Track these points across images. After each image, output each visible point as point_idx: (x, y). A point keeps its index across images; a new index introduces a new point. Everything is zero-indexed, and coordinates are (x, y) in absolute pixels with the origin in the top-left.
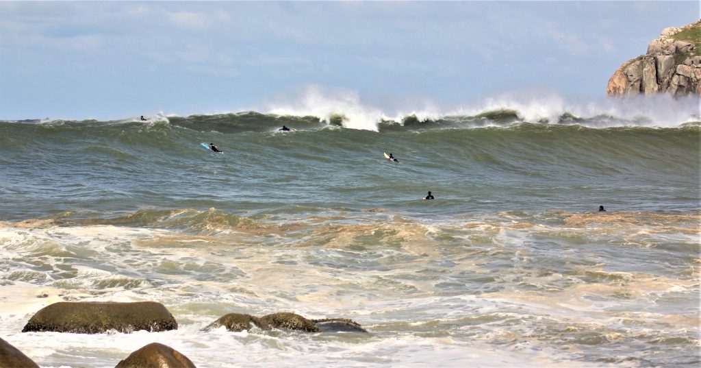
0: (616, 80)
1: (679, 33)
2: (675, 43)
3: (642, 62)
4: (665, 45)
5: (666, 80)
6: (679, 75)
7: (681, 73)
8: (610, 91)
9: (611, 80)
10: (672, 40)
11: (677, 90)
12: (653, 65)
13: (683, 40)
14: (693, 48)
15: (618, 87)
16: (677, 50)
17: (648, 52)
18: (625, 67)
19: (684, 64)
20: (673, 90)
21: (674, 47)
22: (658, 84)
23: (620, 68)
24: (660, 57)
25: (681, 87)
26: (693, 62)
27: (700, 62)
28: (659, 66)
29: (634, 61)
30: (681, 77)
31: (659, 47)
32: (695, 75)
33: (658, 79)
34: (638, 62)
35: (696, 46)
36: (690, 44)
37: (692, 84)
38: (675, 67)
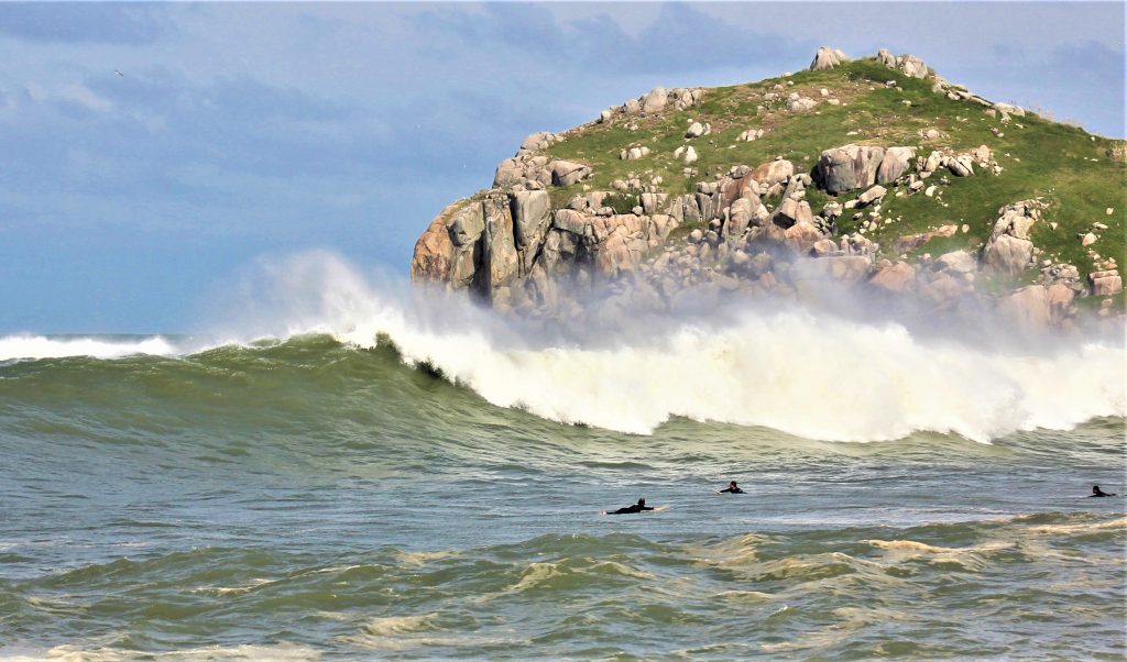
0: (431, 243)
1: (557, 143)
2: (551, 165)
3: (484, 205)
4: (530, 171)
5: (533, 242)
6: (560, 230)
7: (564, 227)
8: (419, 265)
9: (421, 242)
10: (544, 159)
11: (558, 261)
12: (507, 211)
13: (566, 159)
14: (587, 175)
15: (436, 257)
16: (556, 179)
17: (496, 184)
18: (450, 216)
19: (570, 207)
20: (548, 261)
21: (550, 174)
22: (518, 250)
23: (438, 218)
24: (521, 194)
25: (564, 255)
26: (588, 205)
27: (604, 204)
28: (520, 212)
29: (467, 203)
30: (564, 234)
31: (517, 174)
32: (593, 230)
33: (518, 240)
34: (476, 205)
35: (593, 171)
36: (581, 166)
37: (588, 249)
38: (552, 214)
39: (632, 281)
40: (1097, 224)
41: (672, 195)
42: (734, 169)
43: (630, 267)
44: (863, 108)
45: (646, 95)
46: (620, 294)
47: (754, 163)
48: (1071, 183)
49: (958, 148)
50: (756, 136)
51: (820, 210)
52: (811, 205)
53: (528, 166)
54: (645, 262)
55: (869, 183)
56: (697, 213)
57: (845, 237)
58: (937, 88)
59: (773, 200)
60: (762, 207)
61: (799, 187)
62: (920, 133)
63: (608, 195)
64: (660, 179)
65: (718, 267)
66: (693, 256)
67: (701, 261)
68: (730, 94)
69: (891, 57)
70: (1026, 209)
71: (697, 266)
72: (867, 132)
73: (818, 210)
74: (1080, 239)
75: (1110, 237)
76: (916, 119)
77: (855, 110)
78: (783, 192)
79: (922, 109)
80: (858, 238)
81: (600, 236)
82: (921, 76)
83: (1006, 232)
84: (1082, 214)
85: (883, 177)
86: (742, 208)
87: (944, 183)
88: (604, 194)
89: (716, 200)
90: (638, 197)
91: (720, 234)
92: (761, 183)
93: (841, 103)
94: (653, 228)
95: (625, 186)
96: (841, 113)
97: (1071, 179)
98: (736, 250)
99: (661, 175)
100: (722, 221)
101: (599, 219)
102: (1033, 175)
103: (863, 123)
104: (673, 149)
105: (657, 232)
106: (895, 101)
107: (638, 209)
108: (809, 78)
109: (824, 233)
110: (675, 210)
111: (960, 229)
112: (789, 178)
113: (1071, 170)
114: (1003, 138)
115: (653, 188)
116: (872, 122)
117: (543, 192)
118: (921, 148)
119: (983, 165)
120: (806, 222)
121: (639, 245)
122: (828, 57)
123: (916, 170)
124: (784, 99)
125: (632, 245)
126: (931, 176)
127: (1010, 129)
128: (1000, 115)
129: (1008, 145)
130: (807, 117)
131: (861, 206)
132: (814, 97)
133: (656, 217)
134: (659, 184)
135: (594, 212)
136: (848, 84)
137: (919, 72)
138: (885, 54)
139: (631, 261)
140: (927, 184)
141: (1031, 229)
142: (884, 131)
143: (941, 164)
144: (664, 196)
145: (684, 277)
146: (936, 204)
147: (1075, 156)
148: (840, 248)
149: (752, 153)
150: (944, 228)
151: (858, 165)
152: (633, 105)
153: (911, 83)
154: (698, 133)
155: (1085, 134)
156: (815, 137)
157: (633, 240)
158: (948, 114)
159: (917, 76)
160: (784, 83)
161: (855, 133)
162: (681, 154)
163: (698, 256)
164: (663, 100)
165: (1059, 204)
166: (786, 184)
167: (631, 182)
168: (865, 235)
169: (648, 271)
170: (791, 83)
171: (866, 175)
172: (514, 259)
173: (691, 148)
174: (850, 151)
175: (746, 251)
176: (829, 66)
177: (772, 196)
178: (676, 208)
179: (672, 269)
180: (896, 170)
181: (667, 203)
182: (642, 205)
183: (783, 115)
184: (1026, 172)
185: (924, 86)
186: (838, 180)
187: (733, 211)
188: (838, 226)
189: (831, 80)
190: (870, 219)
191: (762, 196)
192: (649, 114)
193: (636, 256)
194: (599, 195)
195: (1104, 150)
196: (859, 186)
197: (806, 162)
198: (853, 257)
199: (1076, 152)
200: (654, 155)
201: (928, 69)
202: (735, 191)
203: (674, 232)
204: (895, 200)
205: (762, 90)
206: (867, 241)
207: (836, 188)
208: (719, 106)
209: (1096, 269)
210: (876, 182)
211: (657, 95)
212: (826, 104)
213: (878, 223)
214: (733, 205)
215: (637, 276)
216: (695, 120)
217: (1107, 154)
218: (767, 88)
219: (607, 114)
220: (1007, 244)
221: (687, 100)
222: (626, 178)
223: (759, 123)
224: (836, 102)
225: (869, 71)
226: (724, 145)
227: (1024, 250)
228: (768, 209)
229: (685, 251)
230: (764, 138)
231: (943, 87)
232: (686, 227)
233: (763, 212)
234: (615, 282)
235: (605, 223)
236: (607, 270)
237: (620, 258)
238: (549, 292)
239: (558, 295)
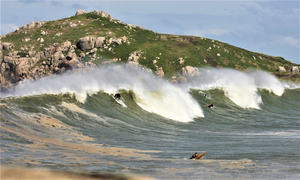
1: (4, 38)
2: (2, 44)
6: (5, 62)
7: (6, 61)
11: (5, 71)
13: (7, 42)
14: (13, 46)
16: (4, 48)
19: (8, 56)
20: (2, 71)
21: (2, 46)
25: (7, 69)
26: (13, 55)
27: (18, 55)
30: (7, 63)
32: (15, 62)
35: (14, 45)
36: (11, 44)
37: (13, 67)
38: (3, 58)
39: (26, 76)
40: (157, 58)
41: (37, 52)
42: (54, 44)
43: (26, 72)
44: (90, 26)
45: (29, 24)
46: (23, 80)
47: (60, 42)
48: (150, 46)
49: (117, 37)
50: (60, 35)
51: (79, 55)
52: (76, 54)
54: (30, 71)
55: (93, 47)
56: (44, 57)
57: (86, 63)
58: (111, 20)
59: (66, 53)
60: (63, 55)
61: (73, 49)
62: (107, 33)
63: (19, 52)
64: (33, 47)
65: (51, 72)
66: (43, 69)
67: (46, 70)
68: (53, 23)
69: (98, 12)
70: (137, 54)
71: (44, 72)
72: (92, 33)
73: (78, 55)
74: (152, 62)
75: (161, 61)
76: (105, 29)
77: (88, 27)
78: (68, 50)
79: (107, 26)
80: (90, 63)
81: (17, 63)
82: (106, 17)
83: (132, 60)
84: (153, 55)
85: (96, 46)
86: (57, 55)
87: (114, 47)
89: (49, 53)
90: (27, 53)
91: (51, 62)
92: (62, 48)
93: (84, 24)
94: (32, 61)
95: (23, 49)
96: (84, 28)
97: (149, 45)
98: (55, 67)
99: (34, 46)
100: (51, 59)
101: (16, 59)
102: (139, 44)
103: (90, 30)
104: (37, 39)
105: (33, 62)
106: (100, 24)
107: (27, 56)
108: (75, 18)
109: (80, 62)
110: (38, 56)
111: (118, 60)
112: (70, 46)
113: (149, 43)
114: (130, 34)
115: (32, 50)
116: (93, 30)
118: (107, 37)
119: (124, 42)
120: (75, 59)
121: (28, 66)
122: (80, 12)
123: (106, 43)
124: (68, 24)
125: (26, 66)
126: (110, 45)
127: (132, 31)
128: (129, 27)
129: (131, 36)
130: (75, 29)
131: (90, 54)
132: (76, 23)
133: (33, 58)
134: (33, 49)
135: (15, 57)
136: (86, 19)
137: (106, 16)
138: (96, 11)
139: (26, 71)
140: (109, 47)
141: (138, 60)
142: (96, 33)
143: (113, 41)
144: (35, 52)
145: (41, 75)
146: (112, 53)
147: (150, 39)
148: (85, 66)
149: (59, 40)
150: (114, 60)
151: (89, 42)
152: (25, 27)
153: (104, 19)
154: (44, 34)
155: (153, 32)
156: (77, 35)
157: (26, 65)
158: (115, 27)
159: (105, 17)
160: (68, 20)
161: (88, 33)
162: (39, 40)
163: (45, 69)
164: (34, 25)
165: (146, 52)
166: (69, 48)
167: (25, 48)
168: (92, 62)
169: (30, 73)
170: (70, 19)
171: (92, 45)
173: (42, 38)
174: (87, 38)
175: (58, 67)
176: (81, 15)
177: (65, 51)
178: (38, 55)
179: (38, 73)
180: (100, 44)
181: (36, 54)
182: (28, 55)
183: (68, 29)
184: (137, 43)
185: (107, 20)
186: (84, 46)
187: (54, 56)
188: (84, 59)
189: (81, 18)
190: (93, 57)
191: (62, 51)
192: (30, 29)
193: (27, 69)
194: (16, 52)
195: (158, 37)
196: (90, 48)
197: (75, 42)
198: (88, 68)
199: (150, 37)
200: (32, 40)
201: (108, 15)
202: (55, 50)
203: (38, 62)
204: (100, 52)
205: (62, 22)
206: (92, 63)
207: (83, 49)
208: (50, 26)
209: (157, 70)
210: (95, 47)
211: (32, 24)
212: (80, 25)
213: (95, 58)
214: (54, 54)
215: (27, 75)
216: (43, 30)
217: (159, 38)
218: (63, 21)
219: (18, 29)
220: (132, 64)
221: (41, 25)
222: (24, 47)
223: (61, 31)
224: (83, 24)
225: (92, 16)
226: (51, 37)
227: (136, 65)
228: (64, 55)
229: (41, 67)
230: (63, 35)
231: (113, 20)
232: (41, 61)
233: (63, 56)
234: (21, 77)
235: (18, 60)
236: (19, 73)
237: (23, 70)
238: (3, 80)
239: (5, 81)
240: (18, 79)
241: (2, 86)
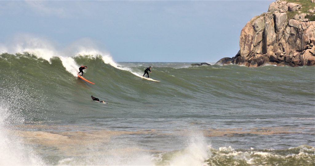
0: (246, 30)
2: (288, 4)
3: (264, 17)
4: (281, 6)
5: (281, 30)
6: (290, 26)
7: (292, 25)
8: (242, 38)
9: (243, 30)
10: (285, 2)
11: (289, 37)
12: (273, 20)
13: (293, 2)
14: (300, 8)
15: (248, 35)
16: (289, 9)
17: (269, 11)
18: (253, 21)
19: (294, 19)
20: (286, 37)
21: (287, 7)
22: (276, 32)
23: (249, 22)
24: (277, 14)
25: (292, 35)
26: (300, 17)
27: (306, 17)
28: (277, 20)
29: (259, 17)
30: (292, 28)
31: (276, 7)
33: (276, 30)
34: (262, 18)
35: (302, 7)
36: (298, 5)
37: (300, 33)
38: (288, 21)
46: (311, 48)
53: (280, 5)
63: (307, 14)
81: (304, 28)
88: (306, 14)
95: (313, 11)
101: (304, 23)
117: (285, 13)
135: (302, 20)
172: (275, 36)
194: (304, 15)
222: (313, 9)
234: (309, 44)
235: (306, 24)
236: (306, 40)
237: (311, 36)
238: (286, 47)
239: (289, 48)
240: (305, 47)
241: (286, 54)
